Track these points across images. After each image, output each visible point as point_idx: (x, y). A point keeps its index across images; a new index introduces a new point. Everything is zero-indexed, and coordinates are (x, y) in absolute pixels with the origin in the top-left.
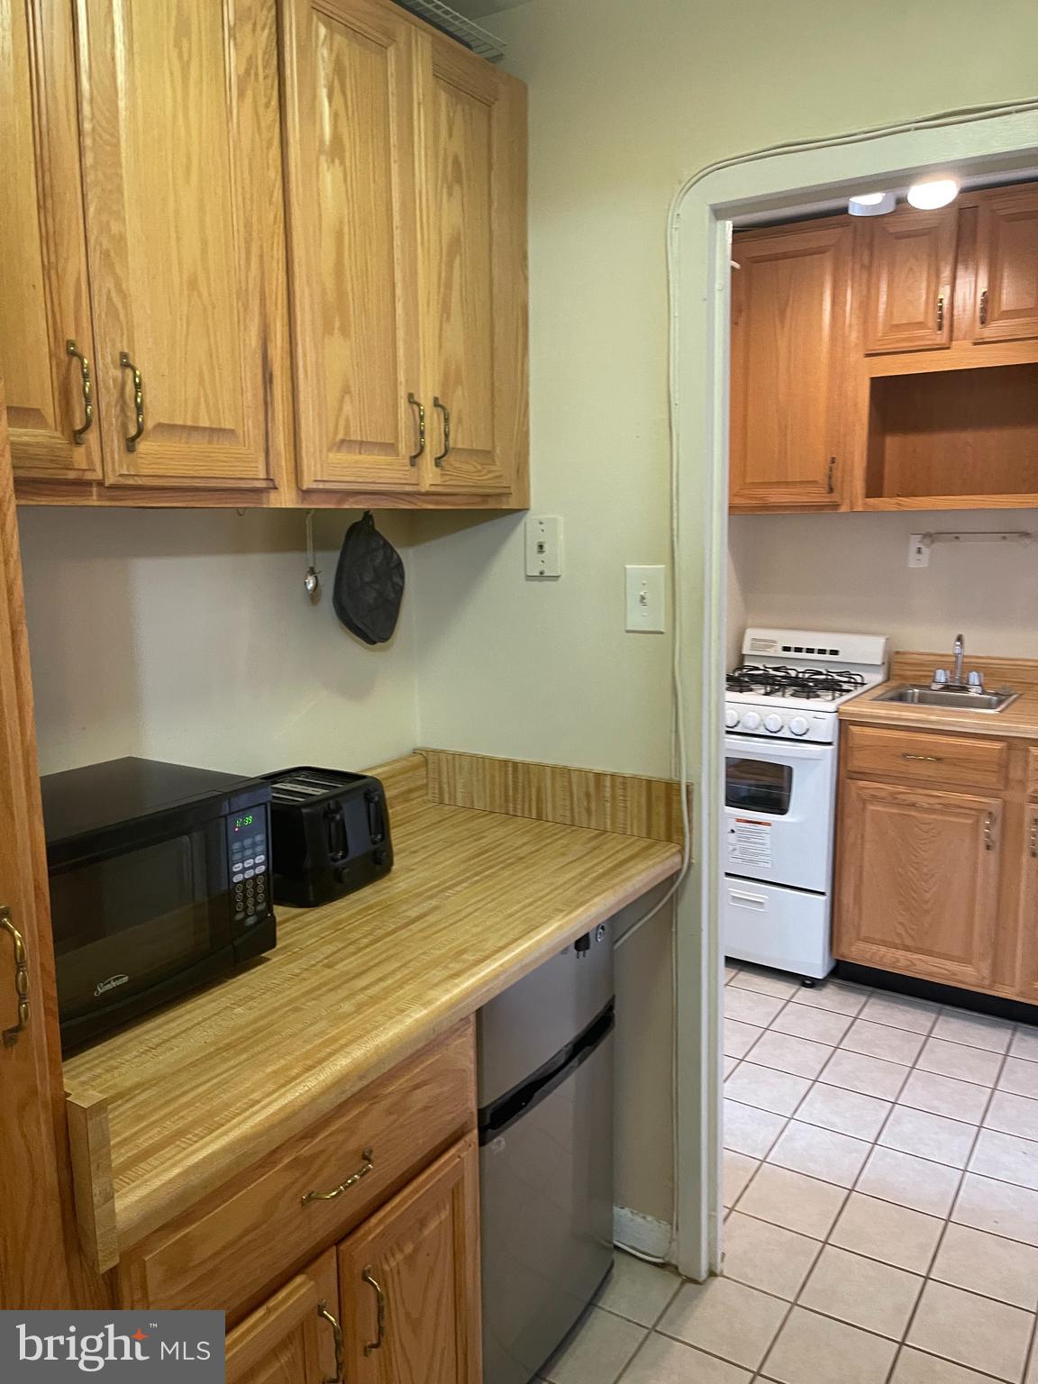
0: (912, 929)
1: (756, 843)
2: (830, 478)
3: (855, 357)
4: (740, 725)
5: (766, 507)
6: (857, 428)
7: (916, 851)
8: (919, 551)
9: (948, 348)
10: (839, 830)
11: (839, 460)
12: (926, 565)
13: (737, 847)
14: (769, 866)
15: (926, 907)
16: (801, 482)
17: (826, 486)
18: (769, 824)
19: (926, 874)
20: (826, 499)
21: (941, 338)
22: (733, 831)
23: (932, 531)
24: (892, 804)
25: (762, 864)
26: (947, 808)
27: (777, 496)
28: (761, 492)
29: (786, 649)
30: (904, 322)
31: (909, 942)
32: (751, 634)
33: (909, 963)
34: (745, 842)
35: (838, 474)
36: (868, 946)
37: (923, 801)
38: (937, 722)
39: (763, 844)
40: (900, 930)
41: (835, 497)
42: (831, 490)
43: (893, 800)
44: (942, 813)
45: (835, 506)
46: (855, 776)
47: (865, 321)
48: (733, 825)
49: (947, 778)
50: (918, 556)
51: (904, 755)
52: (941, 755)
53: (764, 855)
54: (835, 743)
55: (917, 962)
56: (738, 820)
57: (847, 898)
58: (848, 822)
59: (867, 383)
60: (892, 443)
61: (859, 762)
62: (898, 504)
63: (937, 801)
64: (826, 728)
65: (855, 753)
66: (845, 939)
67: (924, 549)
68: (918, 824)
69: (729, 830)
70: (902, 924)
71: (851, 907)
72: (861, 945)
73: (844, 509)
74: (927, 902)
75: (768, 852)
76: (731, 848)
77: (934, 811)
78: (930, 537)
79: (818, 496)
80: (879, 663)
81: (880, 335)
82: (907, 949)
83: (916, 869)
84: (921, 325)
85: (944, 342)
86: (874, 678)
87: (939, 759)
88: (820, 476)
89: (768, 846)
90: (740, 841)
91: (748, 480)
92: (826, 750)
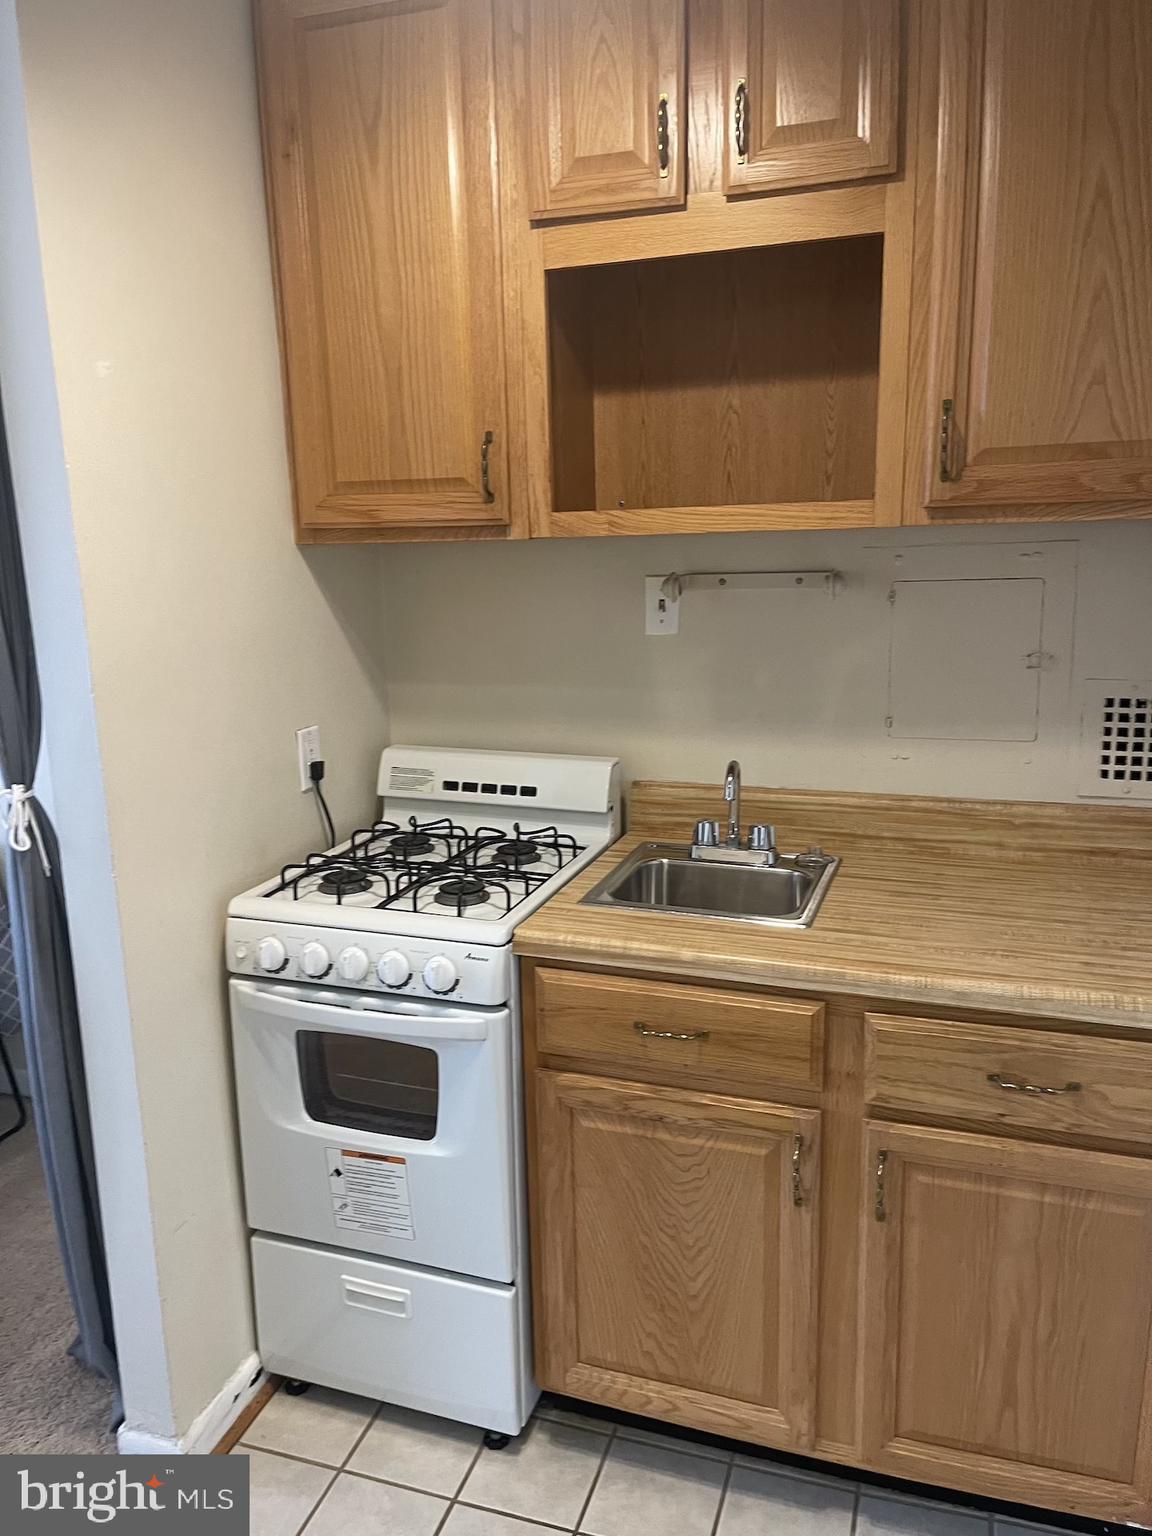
0: (670, 1345)
1: (380, 1194)
2: (485, 472)
3: (514, 230)
4: (332, 972)
5: (379, 530)
6: (529, 371)
7: (669, 1204)
8: (662, 606)
9: (683, 207)
10: (530, 1162)
11: (500, 437)
12: (674, 631)
13: (349, 1200)
14: (408, 1234)
15: (693, 1306)
16: (437, 482)
17: (482, 490)
18: (402, 1161)
19: (689, 1248)
20: (482, 514)
21: (667, 183)
22: (338, 1173)
23: (679, 570)
24: (621, 1119)
25: (394, 1233)
26: (721, 1126)
27: (397, 509)
28: (368, 500)
29: (451, 786)
30: (598, 151)
31: (666, 1368)
32: (391, 758)
33: (670, 1407)
34: (360, 1192)
35: (499, 465)
36: (596, 1372)
37: (680, 1114)
38: (694, 964)
39: (395, 1197)
40: (649, 1345)
41: (498, 510)
42: (490, 497)
43: (623, 1111)
44: (714, 1135)
45: (502, 528)
46: (553, 1062)
47: (526, 154)
48: (337, 1161)
49: (718, 1071)
50: (662, 615)
51: (640, 1027)
52: (708, 1028)
53: (398, 1216)
54: (512, 1003)
55: (680, 1403)
56: (346, 1153)
57: (554, 1286)
58: (547, 1150)
59: (540, 283)
60: (606, 409)
61: (558, 1037)
62: (611, 523)
63: (701, 1113)
64: (490, 976)
65: (547, 1020)
66: (554, 1361)
67: (668, 603)
68: (671, 1155)
69: (332, 1171)
70: (649, 1335)
71: (561, 1300)
72: (585, 1371)
73: (516, 533)
74: (695, 1297)
75: (404, 1211)
76: (338, 1203)
77: (698, 1132)
78: (676, 581)
79: (465, 508)
80: (604, 809)
81: (555, 180)
82: (663, 1379)
83: (672, 1238)
84: (629, 158)
85: (673, 192)
86: (595, 837)
87: (702, 1036)
88: (469, 470)
89: (403, 1199)
90: (352, 1190)
91: (341, 477)
92: (494, 1021)
